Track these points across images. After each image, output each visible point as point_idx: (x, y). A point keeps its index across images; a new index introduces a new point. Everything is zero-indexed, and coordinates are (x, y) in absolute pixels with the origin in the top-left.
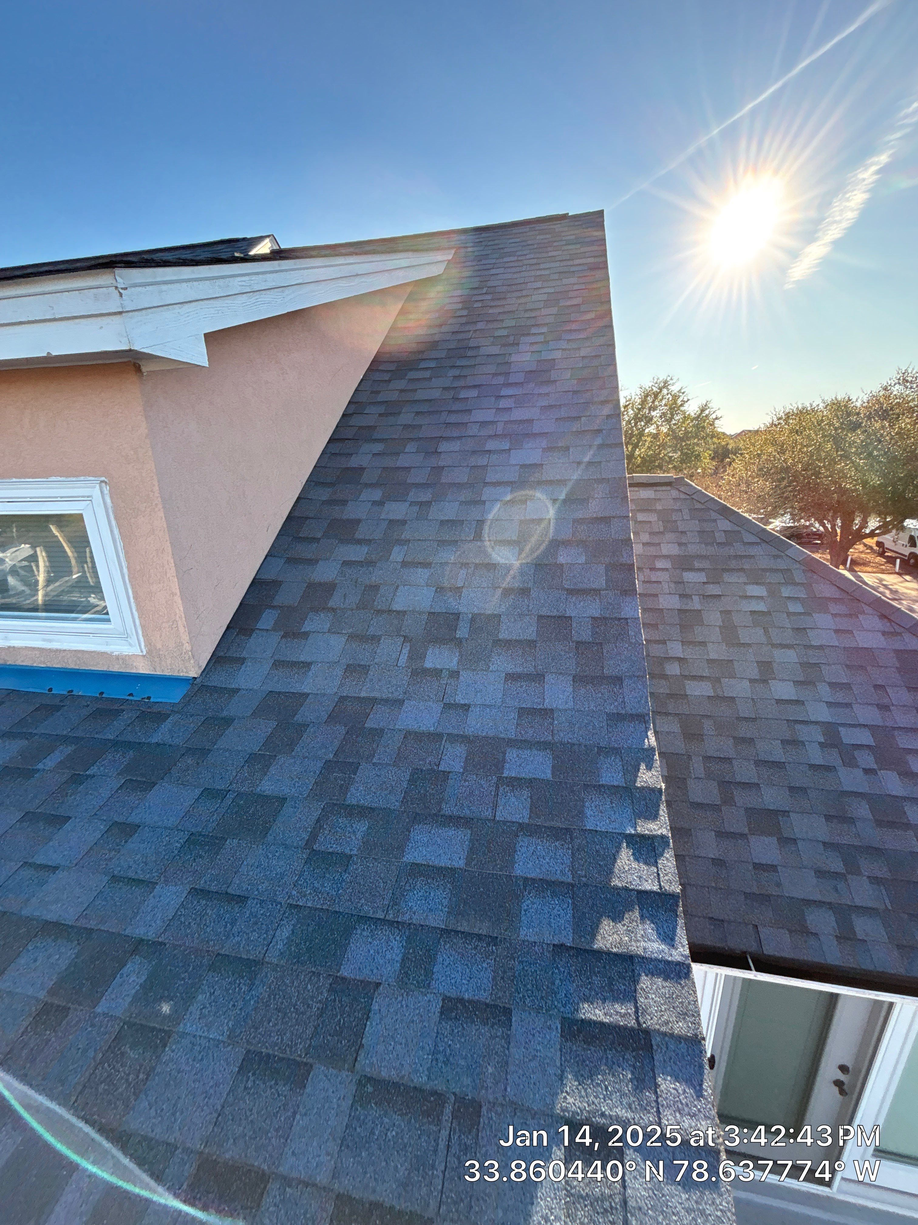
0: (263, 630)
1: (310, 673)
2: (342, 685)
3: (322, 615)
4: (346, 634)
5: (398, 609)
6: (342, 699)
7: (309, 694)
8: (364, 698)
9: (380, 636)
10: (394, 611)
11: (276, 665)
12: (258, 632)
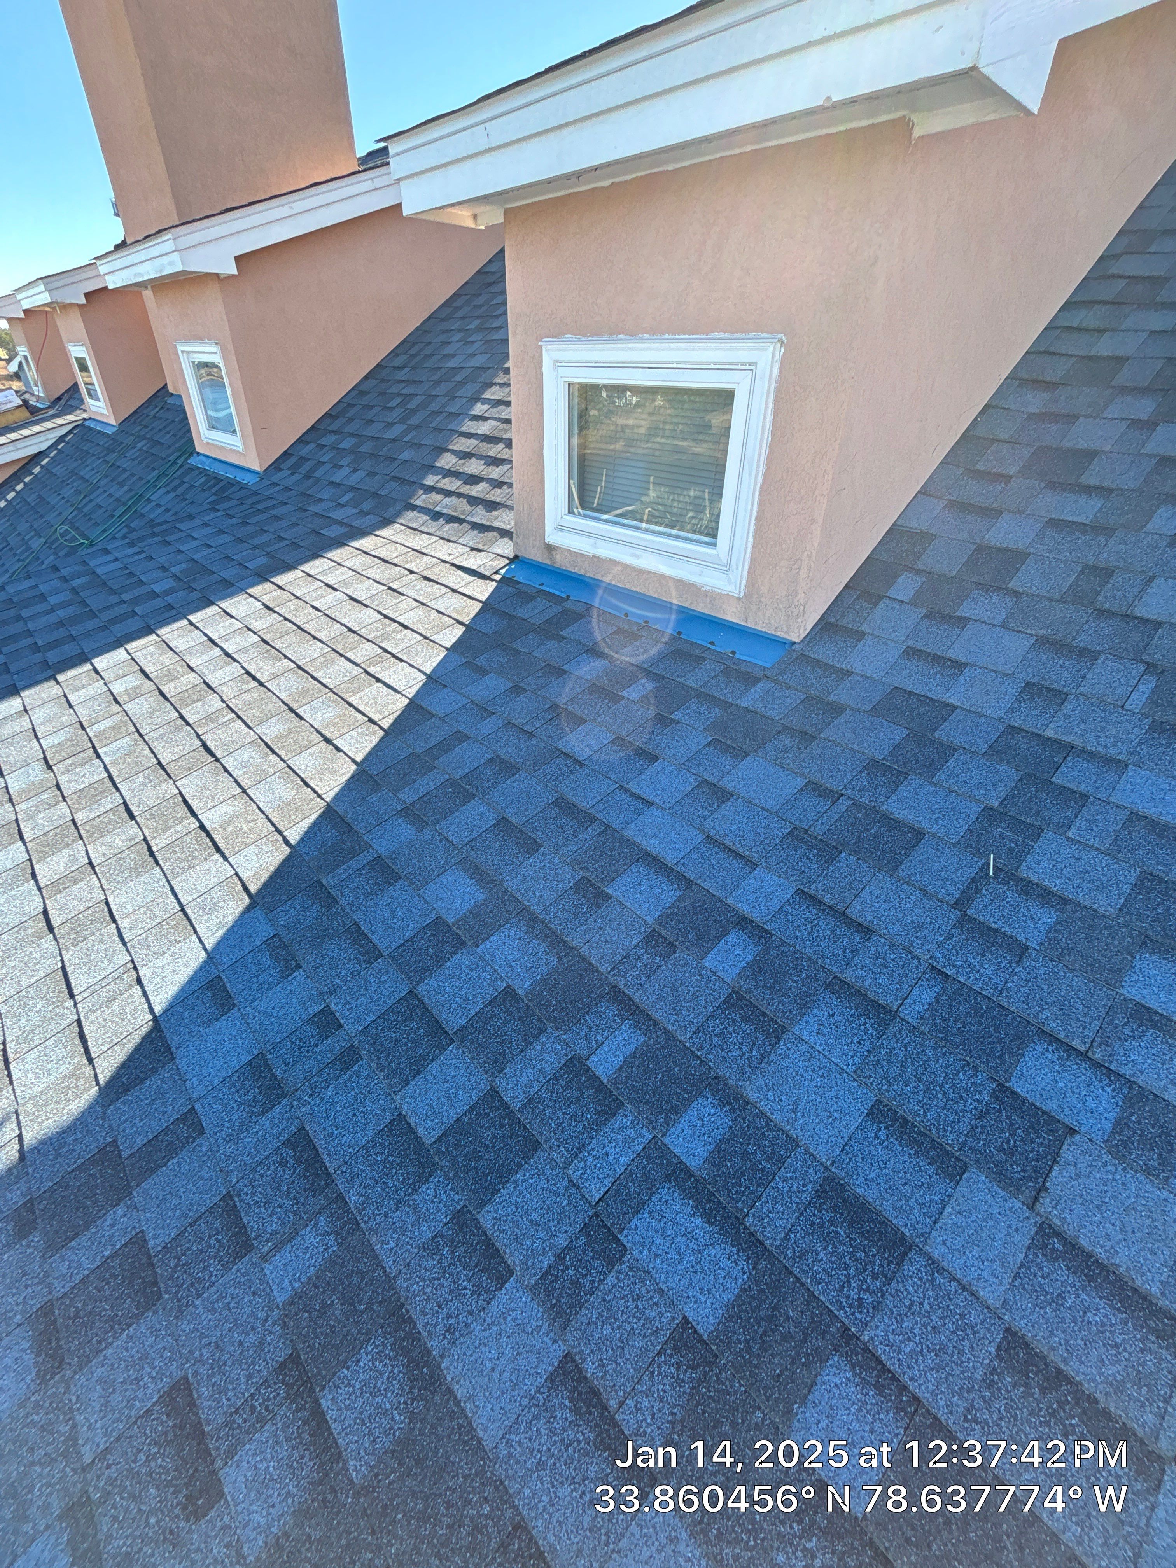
0: (894, 599)
1: (962, 678)
2: (1012, 710)
3: (995, 598)
4: (1032, 635)
5: (1146, 616)
6: (1012, 730)
7: (956, 708)
8: (1049, 739)
9: (1099, 653)
10: (1136, 618)
11: (908, 654)
12: (887, 601)
